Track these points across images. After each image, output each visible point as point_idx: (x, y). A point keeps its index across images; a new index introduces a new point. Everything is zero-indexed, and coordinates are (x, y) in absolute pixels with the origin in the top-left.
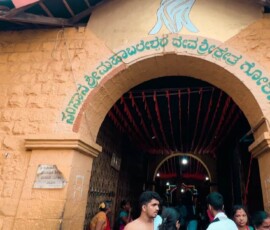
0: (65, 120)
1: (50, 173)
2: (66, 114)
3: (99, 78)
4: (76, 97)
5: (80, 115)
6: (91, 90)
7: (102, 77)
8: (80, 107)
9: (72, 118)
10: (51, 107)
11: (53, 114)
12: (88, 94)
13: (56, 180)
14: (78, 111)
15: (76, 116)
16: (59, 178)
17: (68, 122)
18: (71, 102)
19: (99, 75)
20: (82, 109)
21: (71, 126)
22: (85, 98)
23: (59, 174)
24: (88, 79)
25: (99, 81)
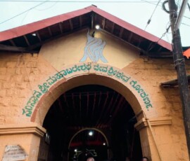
0: (25, 114)
1: (15, 150)
2: (26, 110)
3: (48, 87)
4: (33, 99)
5: (36, 110)
6: (43, 94)
7: (51, 86)
8: (36, 105)
9: (30, 113)
10: (14, 106)
11: (16, 110)
12: (41, 97)
13: (20, 155)
14: (34, 108)
15: (33, 111)
16: (22, 153)
17: (27, 115)
18: (29, 102)
19: (48, 85)
20: (37, 107)
21: (30, 118)
22: (39, 99)
23: (22, 151)
24: (41, 87)
25: (48, 89)
